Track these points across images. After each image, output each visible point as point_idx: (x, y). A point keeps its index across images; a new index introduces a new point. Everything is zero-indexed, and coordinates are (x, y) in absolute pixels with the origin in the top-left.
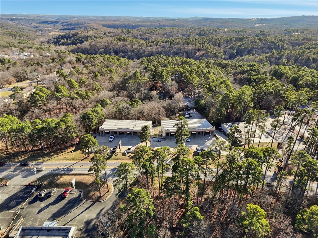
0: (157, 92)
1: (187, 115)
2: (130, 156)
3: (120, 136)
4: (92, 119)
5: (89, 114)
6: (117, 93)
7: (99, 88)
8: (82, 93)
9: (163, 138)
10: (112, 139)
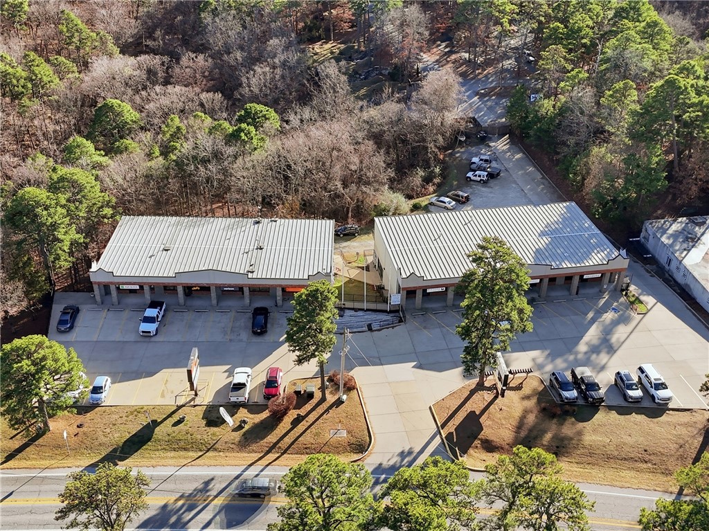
0: (337, 47)
1: (480, 168)
2: (247, 427)
3: (190, 302)
4: (54, 226)
5: (38, 204)
6: (163, 64)
7: (84, 35)
8: (11, 70)
9: (391, 312)
10: (152, 327)
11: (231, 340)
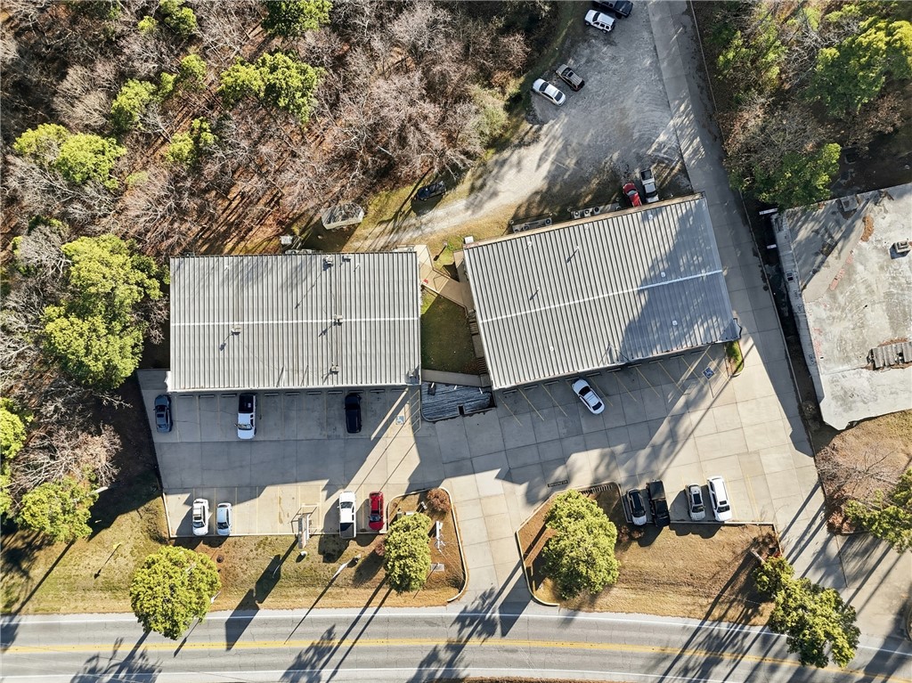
11: (329, 437)
